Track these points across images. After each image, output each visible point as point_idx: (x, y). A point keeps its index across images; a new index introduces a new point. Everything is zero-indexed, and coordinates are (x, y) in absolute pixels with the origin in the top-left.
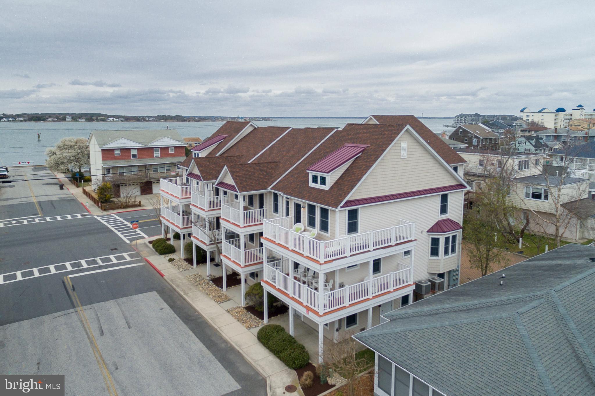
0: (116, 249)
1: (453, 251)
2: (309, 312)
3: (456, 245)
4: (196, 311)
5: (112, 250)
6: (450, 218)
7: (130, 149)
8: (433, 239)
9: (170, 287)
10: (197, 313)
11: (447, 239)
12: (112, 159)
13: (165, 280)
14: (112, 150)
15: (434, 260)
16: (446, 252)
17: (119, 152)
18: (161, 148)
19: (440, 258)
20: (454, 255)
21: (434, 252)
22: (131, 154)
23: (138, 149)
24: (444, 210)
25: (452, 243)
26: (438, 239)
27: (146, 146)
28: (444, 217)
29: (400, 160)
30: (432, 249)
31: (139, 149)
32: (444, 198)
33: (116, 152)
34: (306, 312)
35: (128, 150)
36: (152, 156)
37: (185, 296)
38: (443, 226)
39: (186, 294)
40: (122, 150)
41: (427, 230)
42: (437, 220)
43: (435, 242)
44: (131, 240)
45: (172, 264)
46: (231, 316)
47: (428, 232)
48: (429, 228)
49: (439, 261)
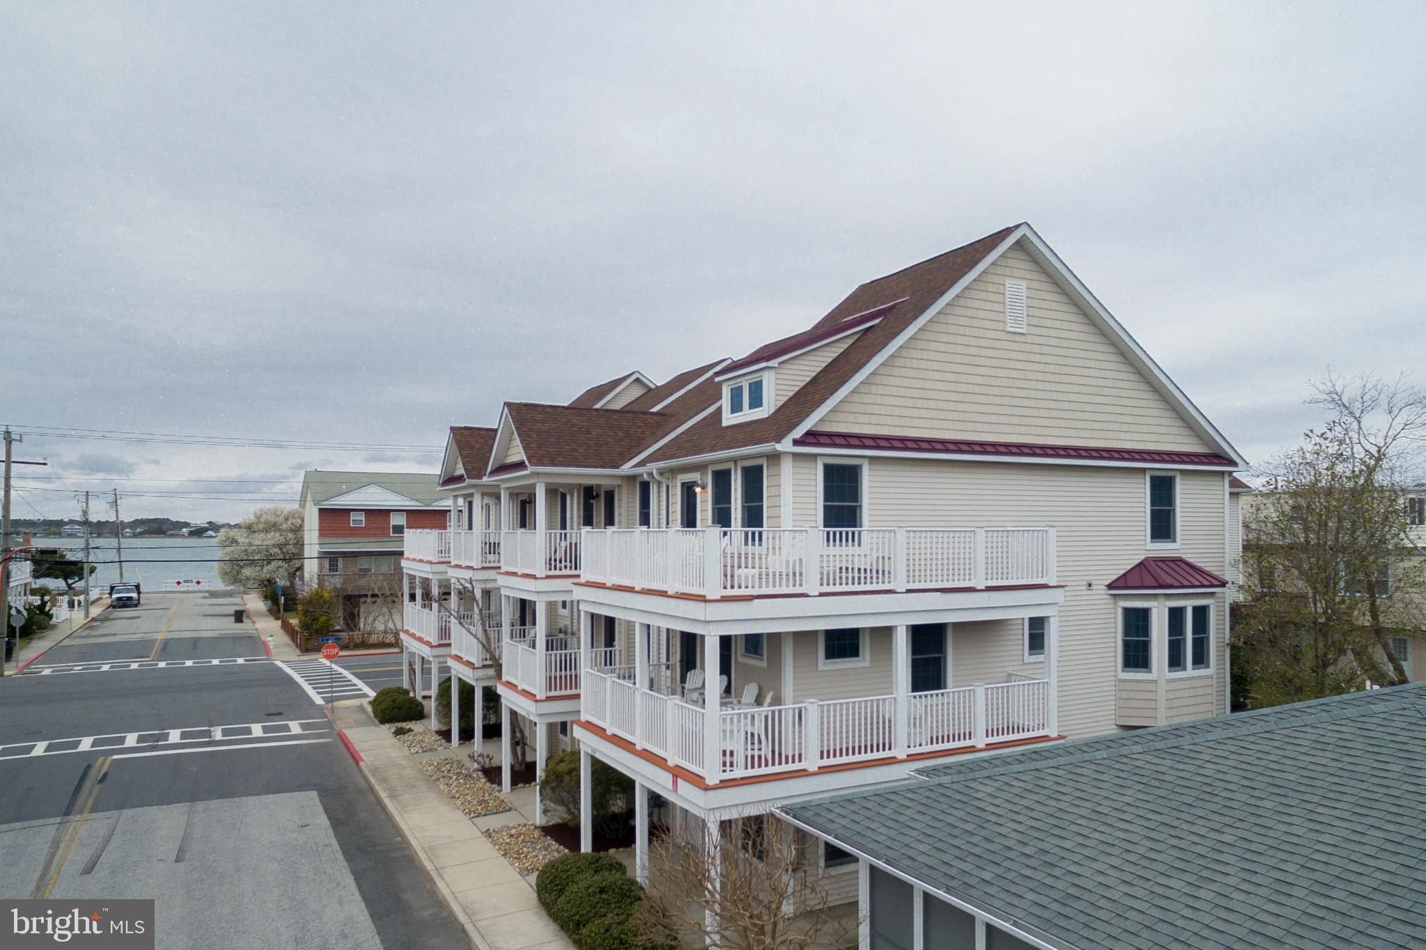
0: (280, 714)
1: (1200, 659)
2: (680, 781)
3: (1208, 638)
4: (399, 832)
5: (267, 715)
6: (1184, 556)
7: (388, 511)
8: (1128, 612)
9: (363, 784)
10: (399, 839)
11: (1176, 616)
12: (341, 536)
13: (361, 771)
14: (345, 512)
15: (1137, 681)
16: (1175, 660)
17: (362, 517)
19: (1154, 675)
20: (1203, 672)
21: (1136, 656)
22: (391, 524)
23: (408, 512)
24: (1162, 526)
25: (1194, 632)
26: (1144, 614)
27: (427, 506)
28: (1163, 549)
29: (1002, 336)
30: (1126, 645)
31: (410, 513)
32: (1162, 491)
33: (353, 516)
34: (670, 786)
35: (386, 513)
37: (388, 802)
38: (1160, 571)
39: (393, 797)
40: (370, 513)
41: (1107, 582)
42: (1143, 557)
43: (1137, 622)
44: (327, 700)
45: (399, 740)
46: (490, 846)
47: (1110, 586)
48: (1114, 578)
49: (1151, 687)
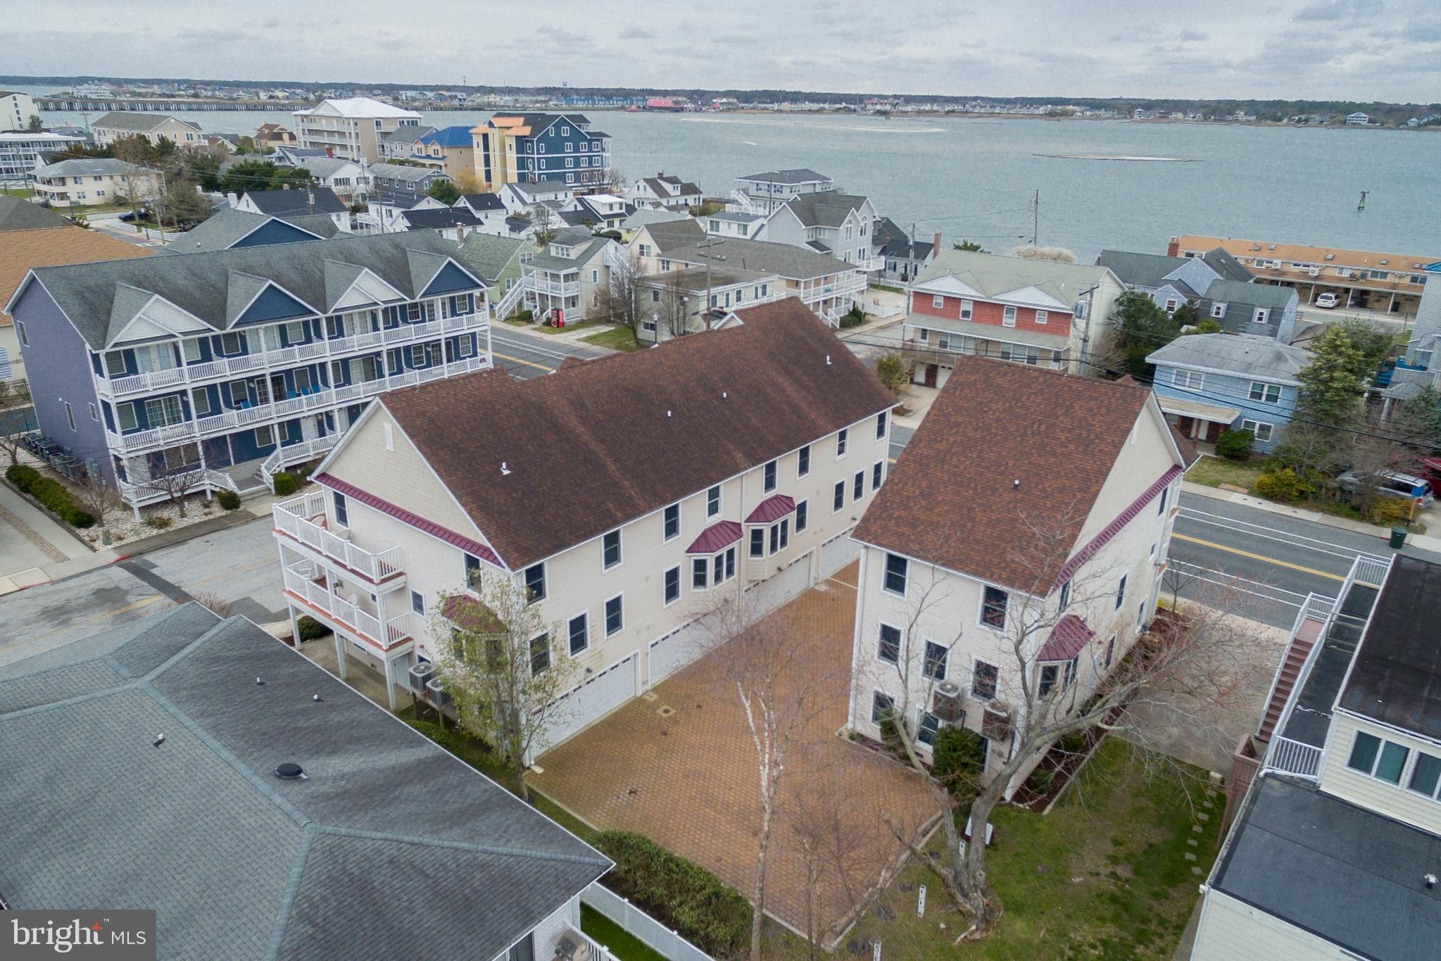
7: (960, 300)
12: (926, 314)
14: (932, 296)
17: (941, 301)
18: (1019, 308)
22: (961, 309)
23: (975, 302)
27: (991, 299)
33: (936, 300)
36: (998, 322)
40: (947, 299)
42: (463, 594)
